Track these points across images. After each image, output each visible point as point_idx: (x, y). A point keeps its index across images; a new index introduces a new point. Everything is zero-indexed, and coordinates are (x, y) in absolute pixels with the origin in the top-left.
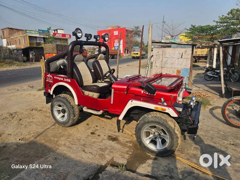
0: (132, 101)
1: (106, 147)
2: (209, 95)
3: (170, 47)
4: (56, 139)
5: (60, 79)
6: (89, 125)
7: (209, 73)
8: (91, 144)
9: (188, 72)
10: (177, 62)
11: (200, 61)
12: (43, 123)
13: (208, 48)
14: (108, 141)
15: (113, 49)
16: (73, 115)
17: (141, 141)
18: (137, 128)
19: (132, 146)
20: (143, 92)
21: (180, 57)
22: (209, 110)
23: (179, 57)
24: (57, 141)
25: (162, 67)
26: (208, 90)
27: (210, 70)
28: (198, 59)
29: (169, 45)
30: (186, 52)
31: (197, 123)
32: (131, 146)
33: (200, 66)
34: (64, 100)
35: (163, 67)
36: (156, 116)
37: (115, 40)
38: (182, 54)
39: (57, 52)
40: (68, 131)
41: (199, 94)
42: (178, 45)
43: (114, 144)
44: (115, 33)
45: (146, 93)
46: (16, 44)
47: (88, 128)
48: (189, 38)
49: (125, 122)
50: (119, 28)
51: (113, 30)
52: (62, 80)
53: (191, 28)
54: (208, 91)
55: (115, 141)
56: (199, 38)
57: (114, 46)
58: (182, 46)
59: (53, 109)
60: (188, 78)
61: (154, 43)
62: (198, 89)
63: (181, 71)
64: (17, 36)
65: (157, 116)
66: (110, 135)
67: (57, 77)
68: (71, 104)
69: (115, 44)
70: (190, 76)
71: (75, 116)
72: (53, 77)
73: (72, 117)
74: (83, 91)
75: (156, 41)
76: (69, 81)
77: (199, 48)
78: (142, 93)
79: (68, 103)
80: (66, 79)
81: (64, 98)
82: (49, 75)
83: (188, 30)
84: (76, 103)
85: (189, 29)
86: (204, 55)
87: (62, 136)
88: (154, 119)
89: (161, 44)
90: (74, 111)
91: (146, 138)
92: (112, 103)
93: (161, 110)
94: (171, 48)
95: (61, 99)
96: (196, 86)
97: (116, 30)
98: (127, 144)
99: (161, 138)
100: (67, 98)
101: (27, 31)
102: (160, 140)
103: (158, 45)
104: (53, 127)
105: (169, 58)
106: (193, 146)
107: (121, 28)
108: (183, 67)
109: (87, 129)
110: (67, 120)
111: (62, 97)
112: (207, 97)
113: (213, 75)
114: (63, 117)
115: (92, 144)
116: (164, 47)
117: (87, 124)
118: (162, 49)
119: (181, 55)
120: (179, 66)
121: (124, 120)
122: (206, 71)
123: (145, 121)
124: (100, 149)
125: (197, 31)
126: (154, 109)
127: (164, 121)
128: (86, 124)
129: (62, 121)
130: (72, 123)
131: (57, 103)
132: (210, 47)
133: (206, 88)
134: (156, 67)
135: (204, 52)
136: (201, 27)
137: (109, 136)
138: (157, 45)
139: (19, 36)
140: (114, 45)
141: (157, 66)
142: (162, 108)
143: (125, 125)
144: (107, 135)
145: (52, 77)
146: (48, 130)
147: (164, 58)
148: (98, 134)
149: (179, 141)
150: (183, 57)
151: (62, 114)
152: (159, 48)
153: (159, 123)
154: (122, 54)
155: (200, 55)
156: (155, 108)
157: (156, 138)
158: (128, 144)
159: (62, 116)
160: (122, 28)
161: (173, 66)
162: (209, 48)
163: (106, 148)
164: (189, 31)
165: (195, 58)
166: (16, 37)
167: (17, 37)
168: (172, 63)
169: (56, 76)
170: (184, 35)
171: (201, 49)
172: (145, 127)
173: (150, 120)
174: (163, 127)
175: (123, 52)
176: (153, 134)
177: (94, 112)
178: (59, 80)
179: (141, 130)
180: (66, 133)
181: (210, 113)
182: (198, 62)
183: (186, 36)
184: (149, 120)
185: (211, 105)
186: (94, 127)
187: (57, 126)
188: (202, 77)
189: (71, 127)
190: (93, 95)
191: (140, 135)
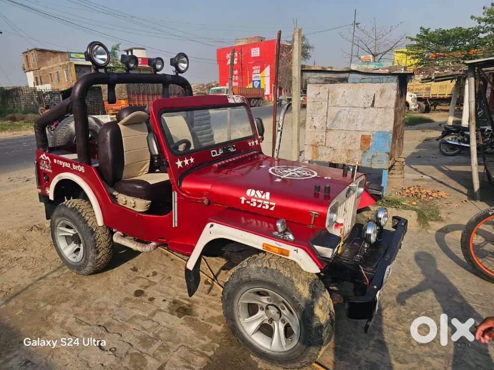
0: (212, 226)
1: (156, 332)
2: (440, 194)
3: (344, 80)
4: (49, 307)
5: (64, 164)
6: (137, 269)
7: (450, 139)
8: (124, 322)
9: (388, 141)
10: (361, 117)
11: (438, 107)
12: (40, 263)
13: (452, 80)
14: (168, 314)
15: (250, 86)
16: (93, 250)
17: (234, 326)
18: (226, 294)
19: (222, 332)
20: (245, 201)
21: (370, 105)
22: (435, 232)
23: (366, 106)
24: (51, 313)
25: (327, 130)
26: (441, 180)
27: (453, 132)
28: (432, 105)
29: (342, 76)
30: (383, 91)
31: (375, 287)
32: (219, 333)
33: (433, 122)
34: (73, 215)
35: (330, 130)
36: (268, 266)
37: (254, 68)
38: (374, 97)
39: (129, 97)
40: (85, 286)
41: (417, 191)
42: (363, 76)
43: (179, 326)
44: (254, 51)
45: (251, 205)
46: (52, 81)
47: (133, 280)
48: (413, 58)
49: (225, 262)
50: (262, 40)
51: (249, 47)
52: (69, 167)
53: (419, 36)
54: (441, 182)
55: (184, 315)
56: (437, 58)
57: (251, 81)
58: (373, 77)
59: (55, 233)
60: (388, 154)
61: (309, 74)
62: (419, 176)
63: (371, 138)
64: (53, 65)
65: (270, 266)
66: (177, 298)
67: (58, 161)
68: (88, 225)
69: (253, 76)
70: (393, 148)
71: (98, 253)
72: (52, 158)
73: (91, 254)
74: (115, 193)
75: (313, 69)
76: (82, 169)
77: (429, 80)
78: (243, 202)
79: (80, 222)
80: (76, 164)
81: (74, 209)
82: (44, 155)
83: (412, 39)
84: (100, 222)
85: (415, 37)
86: (446, 96)
87: (67, 300)
88: (262, 274)
89: (324, 75)
90: (95, 240)
91: (246, 319)
92: (176, 226)
93: (277, 252)
94: (347, 82)
95: (67, 212)
96: (416, 170)
97: (254, 45)
98: (211, 324)
99: (283, 321)
100: (80, 211)
101: (72, 55)
102: (282, 327)
103: (316, 78)
104: (55, 275)
105: (344, 108)
106: (373, 335)
107: (266, 40)
108: (375, 128)
109: (129, 282)
110: (83, 259)
111: (69, 206)
112: (437, 198)
113: (459, 141)
114: (76, 253)
115: (127, 324)
116: (331, 81)
117: (134, 268)
118: (327, 86)
119: (372, 99)
120: (366, 128)
121: (224, 260)
122: (445, 134)
123: (241, 279)
124: (140, 338)
125: (433, 42)
126: (261, 248)
127: (285, 282)
128: (132, 269)
129: (74, 260)
130: (93, 267)
131: (61, 220)
132: (456, 76)
133: (440, 175)
134: (313, 129)
135: (446, 88)
136: (443, 32)
137: (175, 302)
138: (314, 78)
139: (56, 65)
140: (251, 77)
141: (315, 127)
142: (279, 248)
143: (222, 271)
144: (170, 299)
145: (49, 160)
146: (42, 281)
147: (331, 106)
148: (149, 296)
149: (323, 335)
150: (376, 104)
151: (74, 246)
152: (320, 84)
153: (273, 286)
154: (268, 96)
155: (438, 96)
156: (263, 246)
157: (271, 320)
158: (211, 327)
159: (75, 249)
160: (267, 42)
161: (353, 128)
162: (455, 78)
163: (157, 337)
164: (415, 43)
165: (426, 103)
166: (51, 66)
167: (52, 68)
168: (350, 120)
169: (57, 159)
170: (405, 50)
171: (436, 81)
172: (241, 291)
173: (254, 275)
174: (283, 296)
175: (271, 92)
176: (264, 309)
177: (135, 245)
178: (63, 166)
179: (234, 299)
180: (79, 292)
181: (437, 241)
182: (434, 110)
183: (408, 54)
184: (252, 277)
185: (440, 220)
186: (148, 276)
187: (66, 271)
188: (434, 148)
189: (96, 275)
190: (135, 203)
191: (233, 311)
